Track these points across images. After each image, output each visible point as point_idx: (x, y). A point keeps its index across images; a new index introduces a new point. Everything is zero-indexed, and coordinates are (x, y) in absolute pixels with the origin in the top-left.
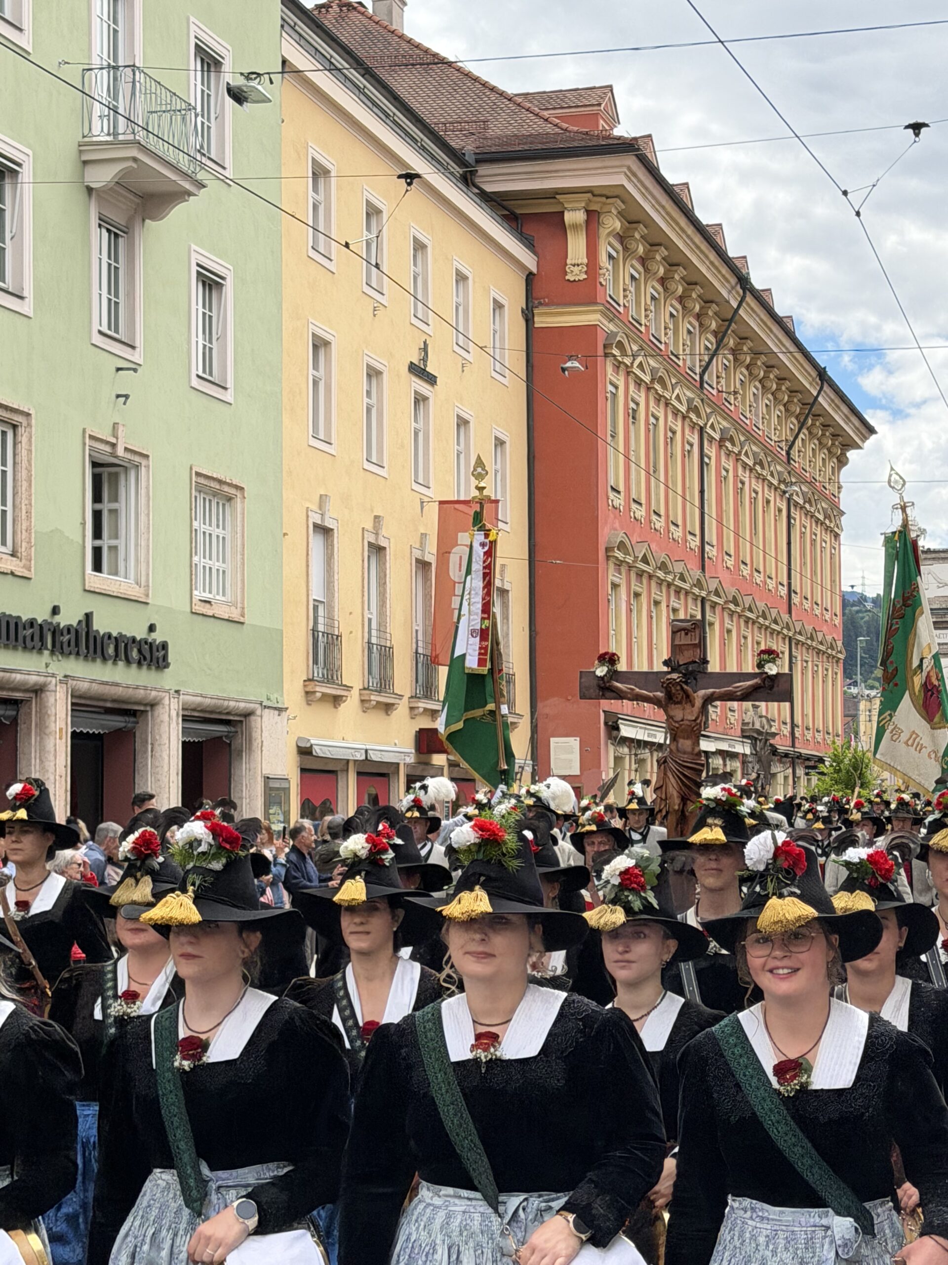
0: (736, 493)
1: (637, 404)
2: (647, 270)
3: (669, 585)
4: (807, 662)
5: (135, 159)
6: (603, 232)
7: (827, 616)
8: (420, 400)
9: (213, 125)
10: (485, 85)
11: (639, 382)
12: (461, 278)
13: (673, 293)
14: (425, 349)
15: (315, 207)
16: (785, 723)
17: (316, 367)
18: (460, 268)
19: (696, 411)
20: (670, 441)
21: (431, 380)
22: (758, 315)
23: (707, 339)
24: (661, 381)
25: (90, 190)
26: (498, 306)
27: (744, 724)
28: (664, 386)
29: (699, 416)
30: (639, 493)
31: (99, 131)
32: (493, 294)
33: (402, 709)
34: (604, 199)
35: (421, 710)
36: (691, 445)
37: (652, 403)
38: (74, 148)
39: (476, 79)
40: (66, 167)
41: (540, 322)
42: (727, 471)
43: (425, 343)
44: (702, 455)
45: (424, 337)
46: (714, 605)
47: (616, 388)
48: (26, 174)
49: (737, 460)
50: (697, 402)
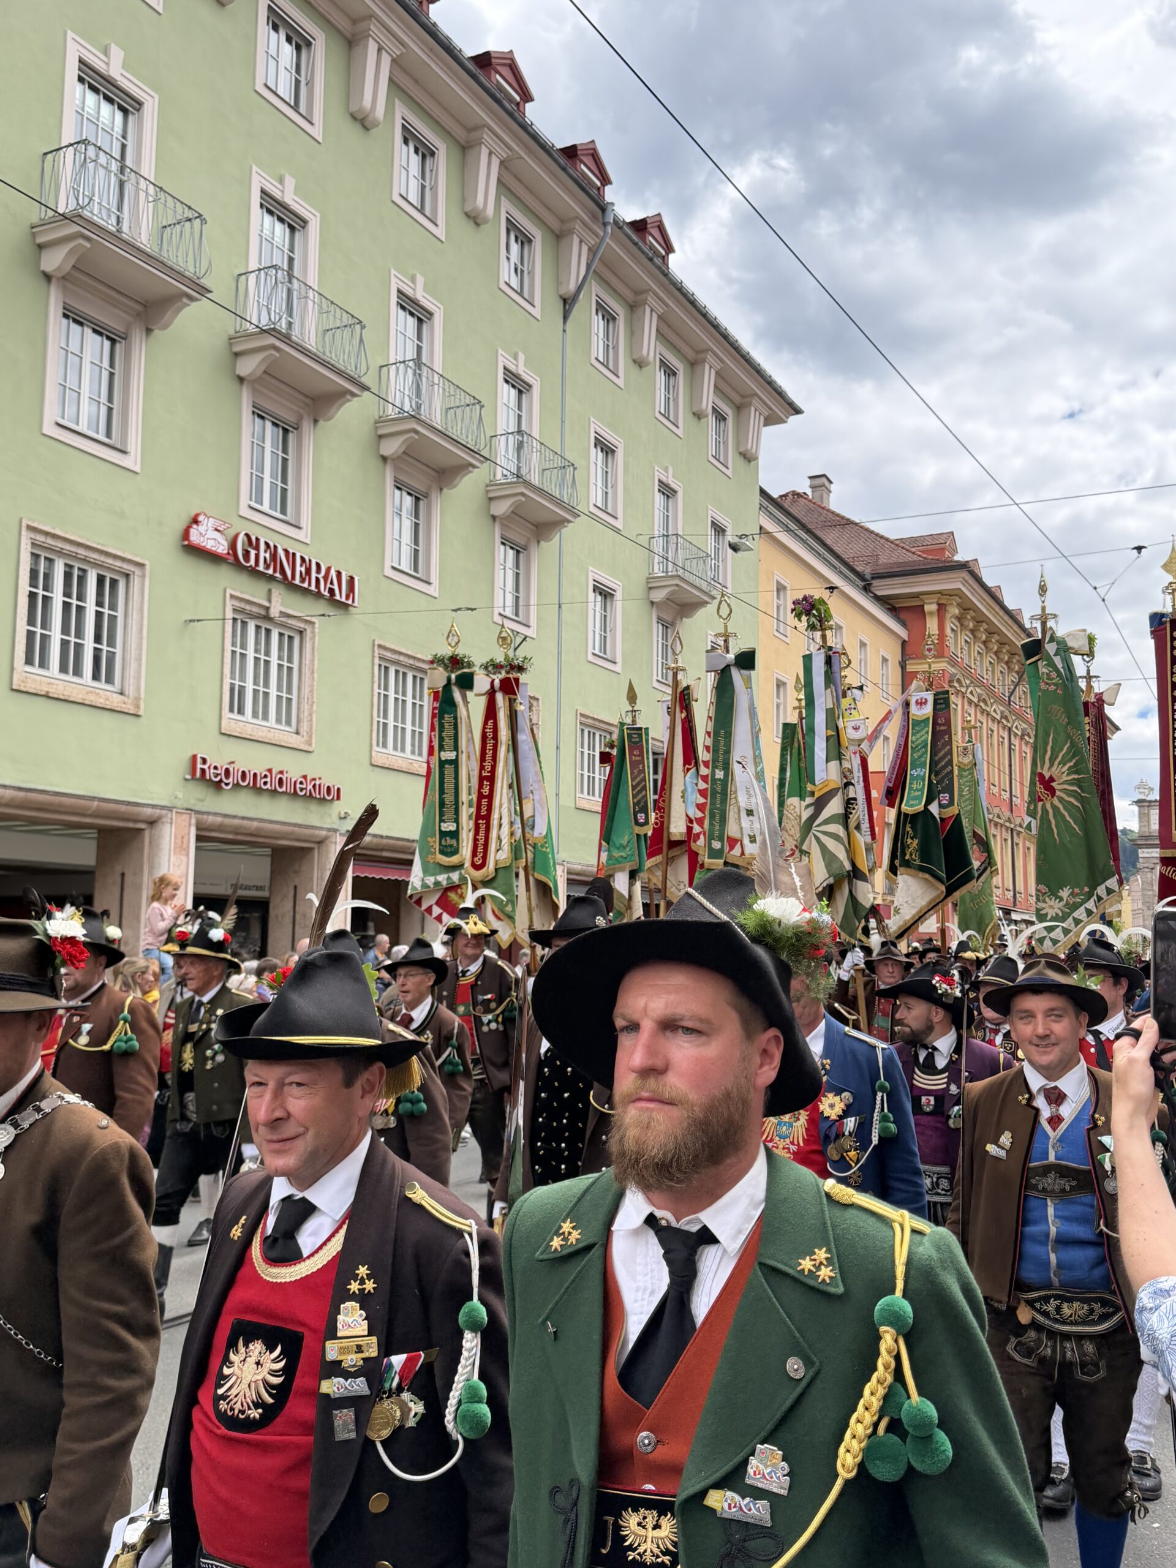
1: (970, 715)
2: (975, 637)
5: (677, 585)
6: (948, 616)
9: (721, 564)
10: (877, 535)
11: (970, 702)
12: (863, 645)
13: (991, 650)
15: (778, 608)
17: (778, 697)
18: (863, 639)
19: (1006, 718)
20: (990, 736)
23: (1013, 676)
24: (984, 701)
25: (652, 603)
26: (885, 660)
28: (986, 705)
29: (1008, 721)
31: (658, 572)
32: (883, 652)
34: (948, 597)
36: (1004, 738)
37: (979, 714)
38: (644, 580)
39: (872, 532)
40: (639, 589)
41: (910, 668)
44: (1010, 744)
46: (1019, 833)
47: (957, 706)
48: (618, 595)
50: (1007, 713)
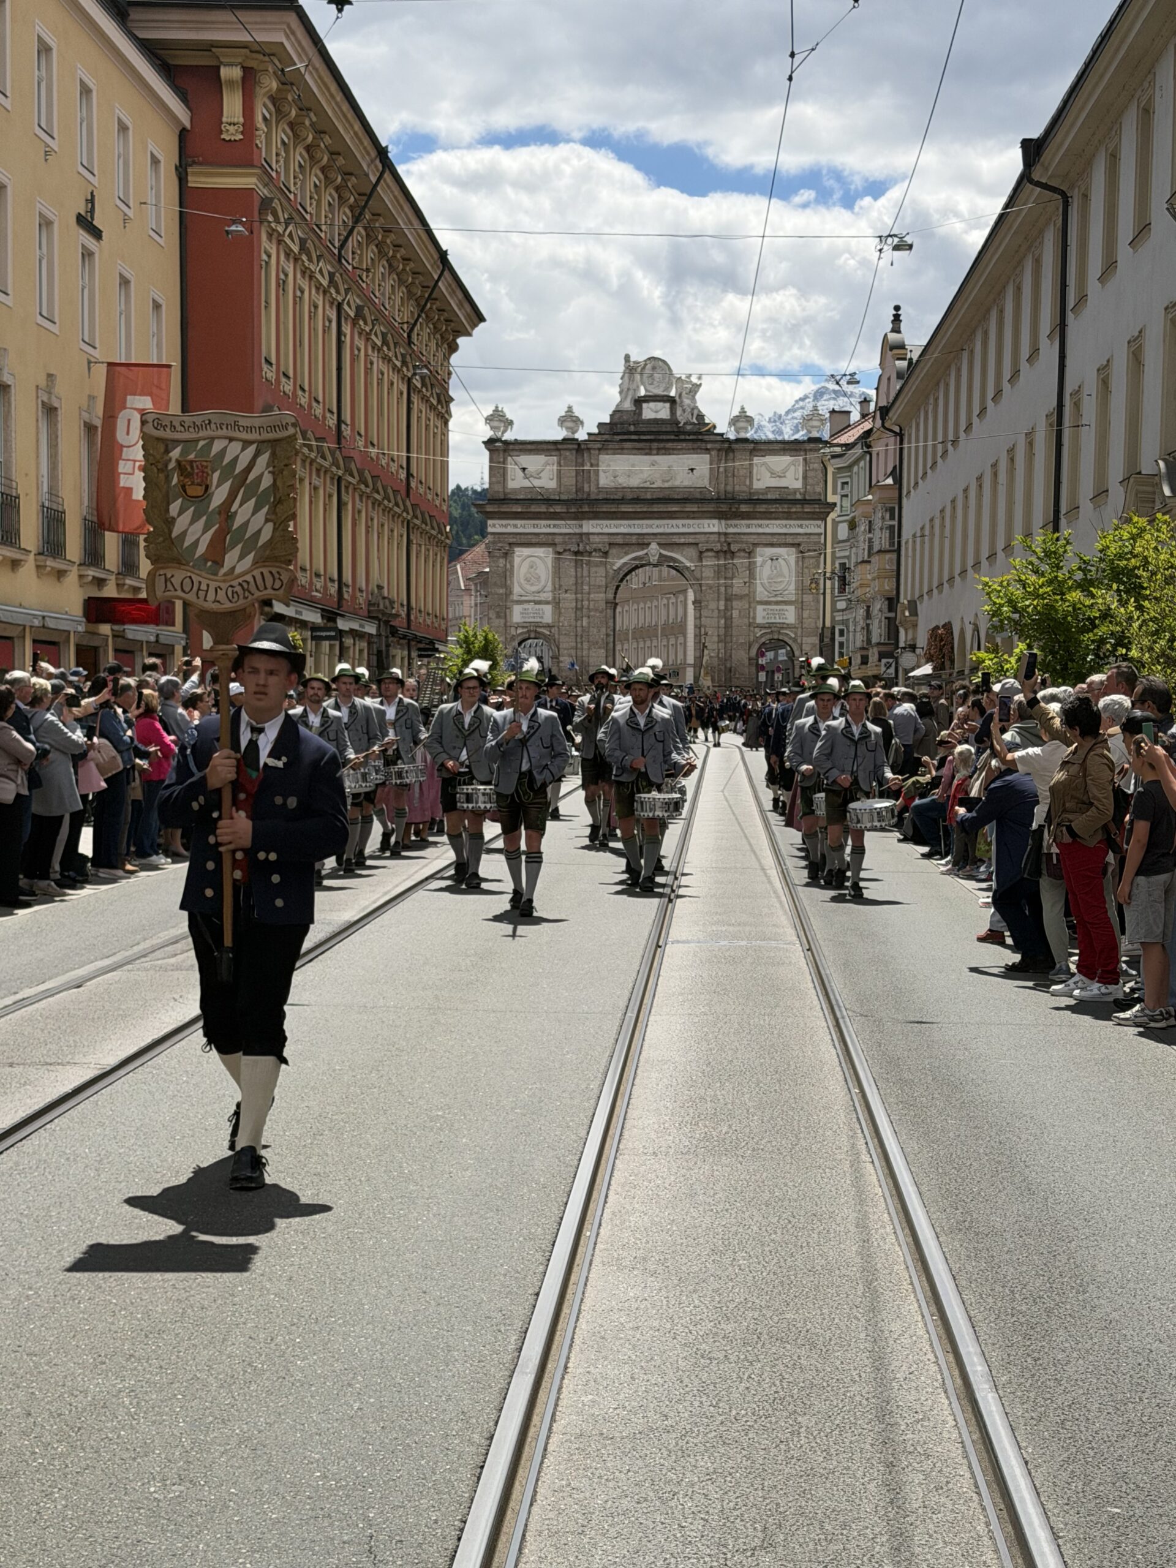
0: (366, 373)
1: (286, 275)
2: (296, 136)
3: (312, 462)
4: (420, 545)
6: (259, 91)
7: (437, 503)
8: (87, 254)
11: (288, 254)
12: (123, 128)
13: (319, 162)
14: (91, 201)
16: (402, 605)
18: (122, 116)
19: (336, 286)
20: (313, 316)
21: (97, 234)
22: (392, 192)
23: (345, 213)
24: (308, 252)
26: (155, 161)
27: (370, 604)
28: (310, 260)
29: (338, 292)
30: (287, 368)
32: (151, 147)
33: (72, 578)
34: (261, 57)
35: (90, 578)
36: (330, 321)
37: (299, 276)
41: (194, 181)
42: (359, 350)
43: (92, 193)
44: (339, 332)
45: (90, 189)
46: (348, 485)
47: (269, 256)
49: (368, 339)
50: (337, 276)
